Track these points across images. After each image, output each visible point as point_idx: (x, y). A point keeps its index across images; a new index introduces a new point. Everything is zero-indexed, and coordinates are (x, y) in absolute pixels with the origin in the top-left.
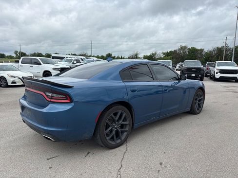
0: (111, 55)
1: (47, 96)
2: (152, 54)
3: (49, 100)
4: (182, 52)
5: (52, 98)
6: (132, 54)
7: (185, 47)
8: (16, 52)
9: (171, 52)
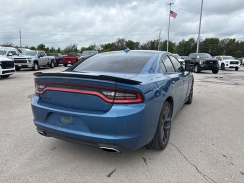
0: (44, 46)
1: (106, 96)
2: (92, 46)
3: (112, 101)
4: (120, 45)
5: (115, 98)
6: (69, 46)
7: (123, 40)
9: (109, 44)
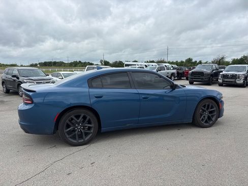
2: (244, 57)
6: (216, 59)
8: (101, 61)
